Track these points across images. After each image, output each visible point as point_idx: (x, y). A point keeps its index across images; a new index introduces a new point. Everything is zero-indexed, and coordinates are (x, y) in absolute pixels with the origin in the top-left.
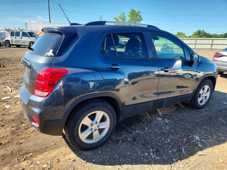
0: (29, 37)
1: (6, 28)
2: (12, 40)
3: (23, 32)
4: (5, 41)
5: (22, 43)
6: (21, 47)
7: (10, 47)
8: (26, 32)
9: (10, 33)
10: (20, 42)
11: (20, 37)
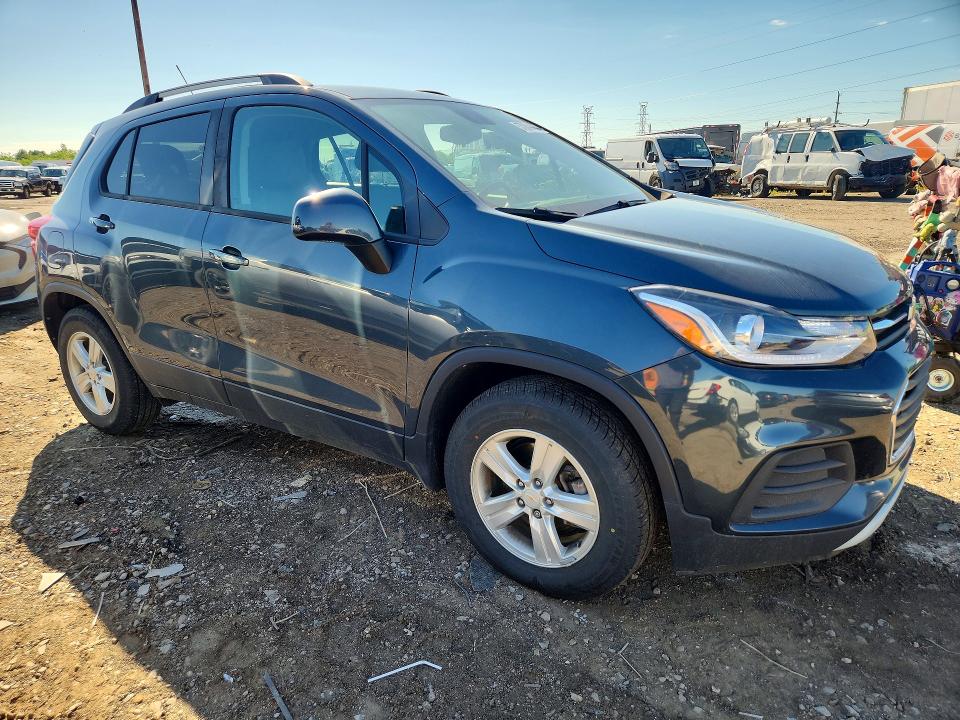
0: (833, 150)
1: (767, 124)
2: (774, 169)
3: (819, 134)
4: (755, 174)
5: (803, 178)
6: (812, 194)
7: (765, 194)
8: (831, 131)
9: (778, 141)
10: (800, 176)
11: (802, 156)
